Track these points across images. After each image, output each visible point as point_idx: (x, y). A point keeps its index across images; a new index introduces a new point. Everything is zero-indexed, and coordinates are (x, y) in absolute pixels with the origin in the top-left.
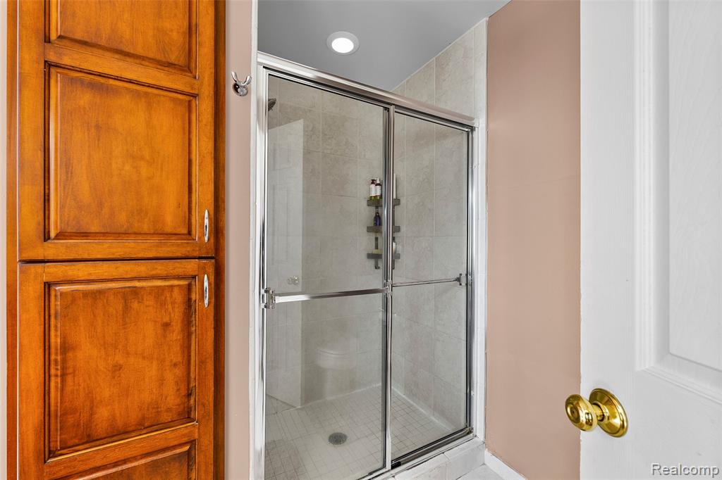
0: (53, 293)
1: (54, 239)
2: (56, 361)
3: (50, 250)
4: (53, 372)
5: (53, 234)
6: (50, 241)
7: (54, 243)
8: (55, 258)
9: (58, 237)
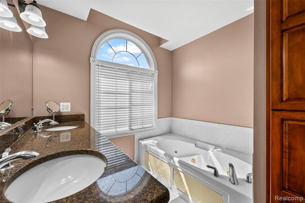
0: (284, 124)
1: (285, 101)
2: (286, 151)
3: (284, 106)
4: (284, 155)
5: (284, 99)
6: (283, 102)
7: (285, 103)
8: (286, 109)
9: (286, 101)
